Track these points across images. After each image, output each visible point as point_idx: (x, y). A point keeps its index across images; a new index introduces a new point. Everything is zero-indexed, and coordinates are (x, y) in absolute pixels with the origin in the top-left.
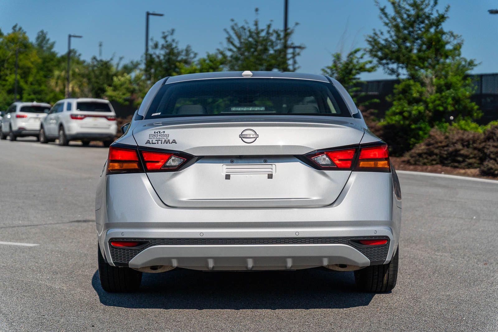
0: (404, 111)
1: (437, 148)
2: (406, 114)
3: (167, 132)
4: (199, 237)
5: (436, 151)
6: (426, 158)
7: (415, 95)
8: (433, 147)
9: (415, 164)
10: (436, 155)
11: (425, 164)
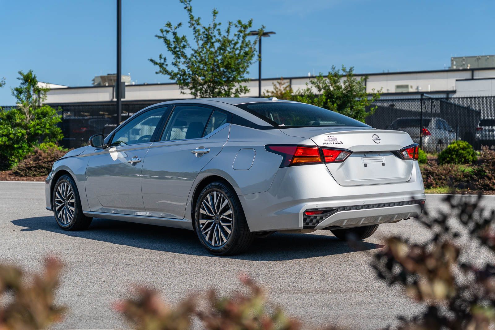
0: (10, 134)
1: (45, 163)
2: (11, 136)
3: (335, 136)
4: (362, 204)
5: (44, 165)
6: (35, 171)
7: (18, 121)
8: (42, 162)
9: (26, 176)
10: (44, 168)
11: (34, 175)
